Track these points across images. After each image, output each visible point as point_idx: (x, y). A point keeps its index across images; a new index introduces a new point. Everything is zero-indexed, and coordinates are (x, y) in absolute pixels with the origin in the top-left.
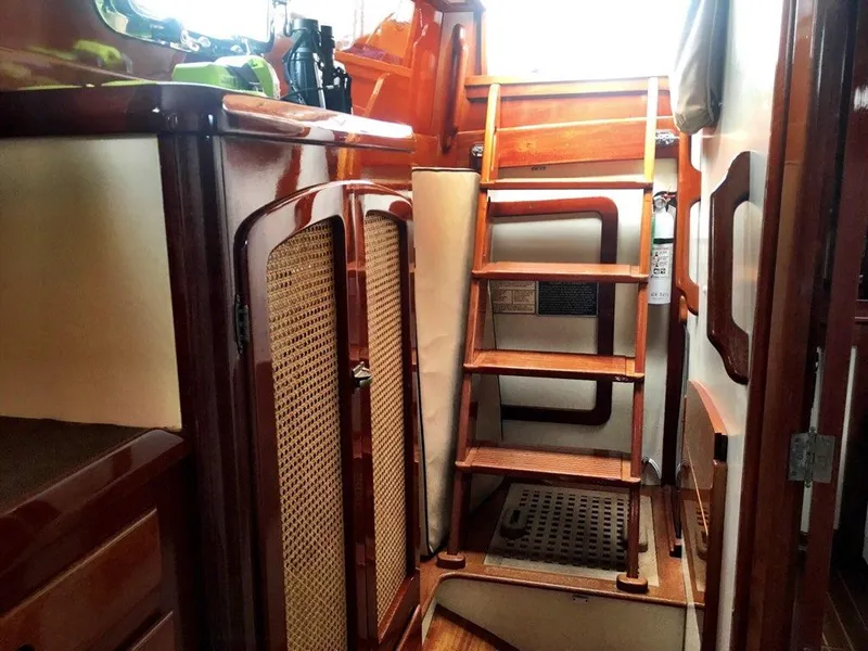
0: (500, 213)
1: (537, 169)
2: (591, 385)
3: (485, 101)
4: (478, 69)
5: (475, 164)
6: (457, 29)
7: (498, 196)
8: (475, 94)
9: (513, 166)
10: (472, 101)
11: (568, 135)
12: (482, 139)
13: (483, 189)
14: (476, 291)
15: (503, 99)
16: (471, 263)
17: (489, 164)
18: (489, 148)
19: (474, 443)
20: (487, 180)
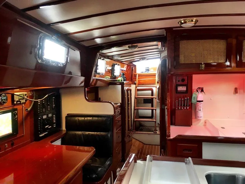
0: (138, 90)
1: (146, 84)
2: (151, 110)
3: (136, 76)
4: (135, 72)
5: (135, 84)
6: (132, 68)
7: (138, 88)
8: (135, 75)
9: (140, 84)
10: (134, 76)
11: (147, 80)
12: (136, 81)
13: (136, 87)
14: (136, 99)
15: (138, 76)
16: (135, 96)
17: (137, 84)
18: (137, 82)
19: (136, 118)
20: (137, 86)
